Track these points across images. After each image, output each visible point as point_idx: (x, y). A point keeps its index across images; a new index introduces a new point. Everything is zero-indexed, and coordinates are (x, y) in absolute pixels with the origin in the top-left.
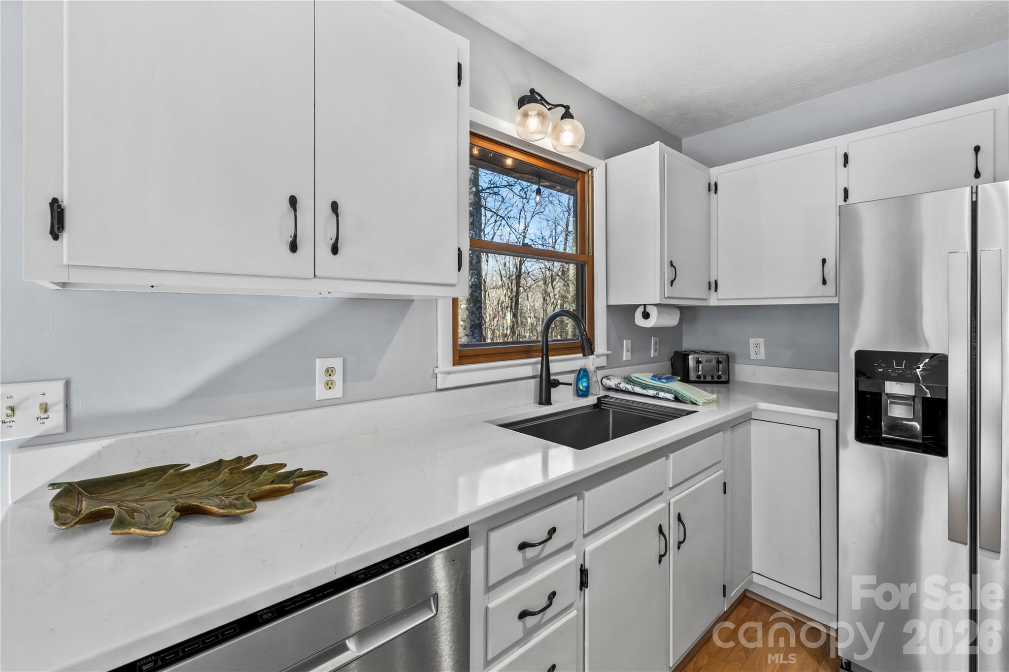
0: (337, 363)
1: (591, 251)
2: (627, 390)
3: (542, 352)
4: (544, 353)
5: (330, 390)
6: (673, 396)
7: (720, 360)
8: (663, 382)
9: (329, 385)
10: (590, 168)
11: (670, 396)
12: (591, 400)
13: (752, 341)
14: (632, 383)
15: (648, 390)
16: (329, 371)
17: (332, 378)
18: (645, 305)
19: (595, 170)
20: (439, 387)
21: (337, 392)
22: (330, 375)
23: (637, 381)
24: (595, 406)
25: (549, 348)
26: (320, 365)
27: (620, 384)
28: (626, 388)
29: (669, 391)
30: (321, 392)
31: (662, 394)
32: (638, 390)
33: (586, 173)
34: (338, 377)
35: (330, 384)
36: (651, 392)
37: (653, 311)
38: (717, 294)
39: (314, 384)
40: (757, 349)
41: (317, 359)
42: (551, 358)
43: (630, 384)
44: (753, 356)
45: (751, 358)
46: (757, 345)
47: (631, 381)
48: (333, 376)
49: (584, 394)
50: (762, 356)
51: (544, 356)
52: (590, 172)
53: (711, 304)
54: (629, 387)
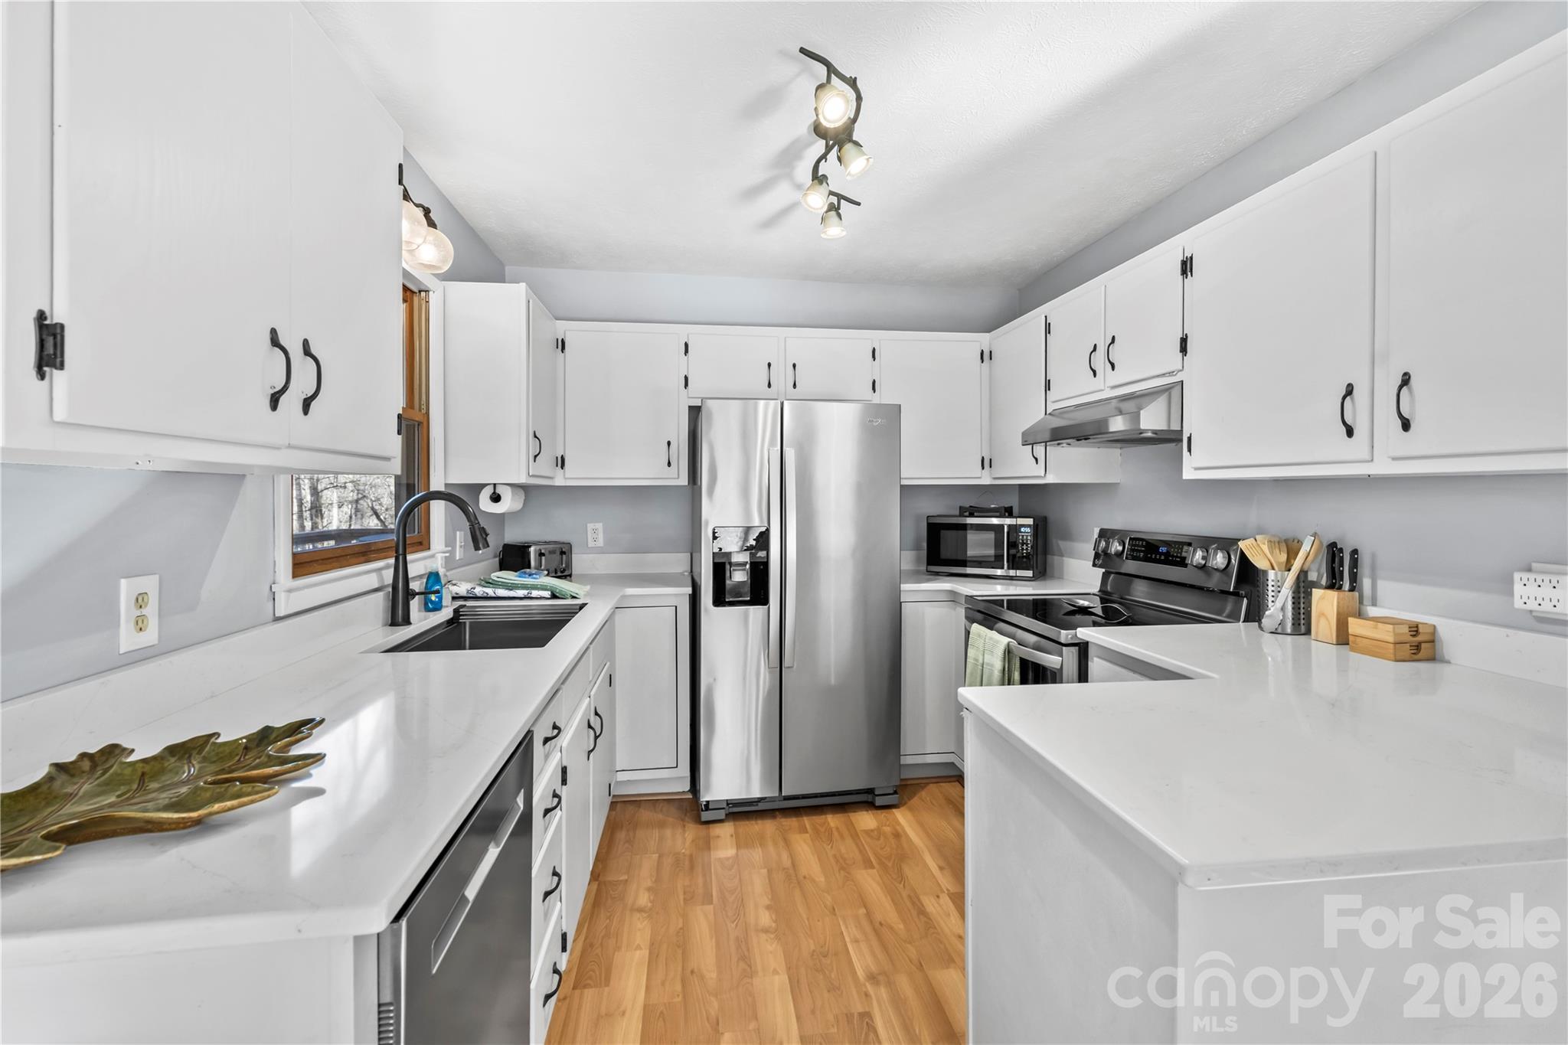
0: (149, 584)
1: (424, 407)
2: (485, 595)
3: (397, 551)
4: (401, 552)
5: (141, 633)
6: (550, 593)
7: (543, 551)
8: (535, 578)
9: (140, 624)
10: (423, 288)
11: (547, 594)
12: (446, 614)
13: (590, 526)
14: (491, 586)
15: (517, 591)
16: (140, 601)
17: (144, 611)
18: (495, 485)
19: (431, 293)
20: (280, 613)
21: (150, 636)
22: (141, 607)
23: (499, 582)
24: (450, 622)
25: (407, 543)
26: (126, 589)
27: (474, 589)
28: (484, 592)
29: (543, 588)
30: (128, 640)
31: (535, 593)
32: (501, 592)
33: (416, 293)
34: (151, 610)
35: (140, 622)
36: (521, 593)
37: (506, 494)
38: (564, 472)
39: (117, 625)
40: (595, 536)
41: (123, 582)
42: (409, 557)
43: (489, 587)
44: (591, 544)
45: (590, 546)
46: (595, 531)
47: (490, 583)
48: (146, 606)
49: (437, 607)
50: (600, 543)
51: (401, 557)
52: (423, 294)
53: (557, 484)
54: (490, 591)
